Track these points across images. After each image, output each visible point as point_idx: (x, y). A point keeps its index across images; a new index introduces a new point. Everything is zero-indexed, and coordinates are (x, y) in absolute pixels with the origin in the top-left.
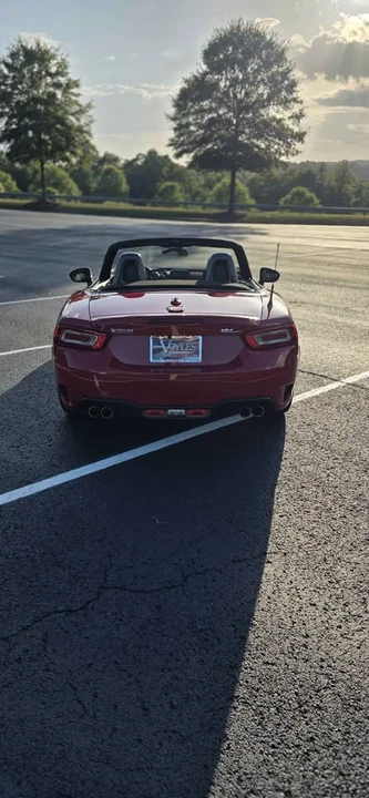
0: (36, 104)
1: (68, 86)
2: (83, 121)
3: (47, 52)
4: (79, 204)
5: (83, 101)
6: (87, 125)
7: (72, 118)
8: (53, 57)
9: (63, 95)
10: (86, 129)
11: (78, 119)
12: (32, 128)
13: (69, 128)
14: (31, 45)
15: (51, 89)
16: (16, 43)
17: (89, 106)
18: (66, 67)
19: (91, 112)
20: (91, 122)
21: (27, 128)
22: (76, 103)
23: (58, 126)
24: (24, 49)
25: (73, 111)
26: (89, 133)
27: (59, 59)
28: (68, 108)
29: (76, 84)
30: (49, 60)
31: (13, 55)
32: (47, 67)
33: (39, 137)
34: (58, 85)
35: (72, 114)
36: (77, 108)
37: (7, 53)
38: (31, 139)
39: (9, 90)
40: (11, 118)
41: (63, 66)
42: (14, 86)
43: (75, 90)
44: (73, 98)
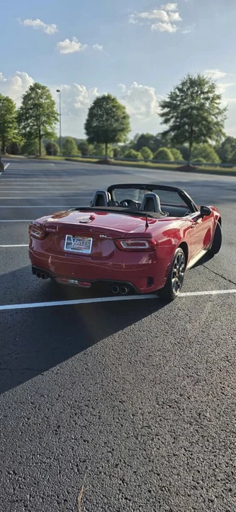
0: (192, 110)
1: (213, 99)
2: (220, 118)
3: (204, 80)
4: (218, 168)
5: (221, 107)
6: (222, 121)
7: (213, 117)
8: (207, 83)
9: (210, 104)
10: (221, 123)
11: (216, 118)
12: (187, 124)
13: (209, 123)
14: (195, 77)
15: (202, 101)
16: (186, 77)
17: (225, 110)
18: (214, 88)
19: (225, 113)
20: (225, 119)
21: (185, 124)
22: (217, 108)
23: (204, 122)
24: (190, 79)
25: (214, 113)
26: (222, 125)
27: (210, 84)
28: (211, 111)
29: (219, 97)
30: (204, 85)
31: (183, 84)
32: (202, 88)
33: (192, 129)
34: (207, 99)
35: (214, 115)
36: (217, 111)
37: (180, 82)
38: (187, 130)
39: (179, 103)
40: (176, 118)
41: (213, 87)
42: (182, 101)
43: (218, 101)
44: (216, 105)
